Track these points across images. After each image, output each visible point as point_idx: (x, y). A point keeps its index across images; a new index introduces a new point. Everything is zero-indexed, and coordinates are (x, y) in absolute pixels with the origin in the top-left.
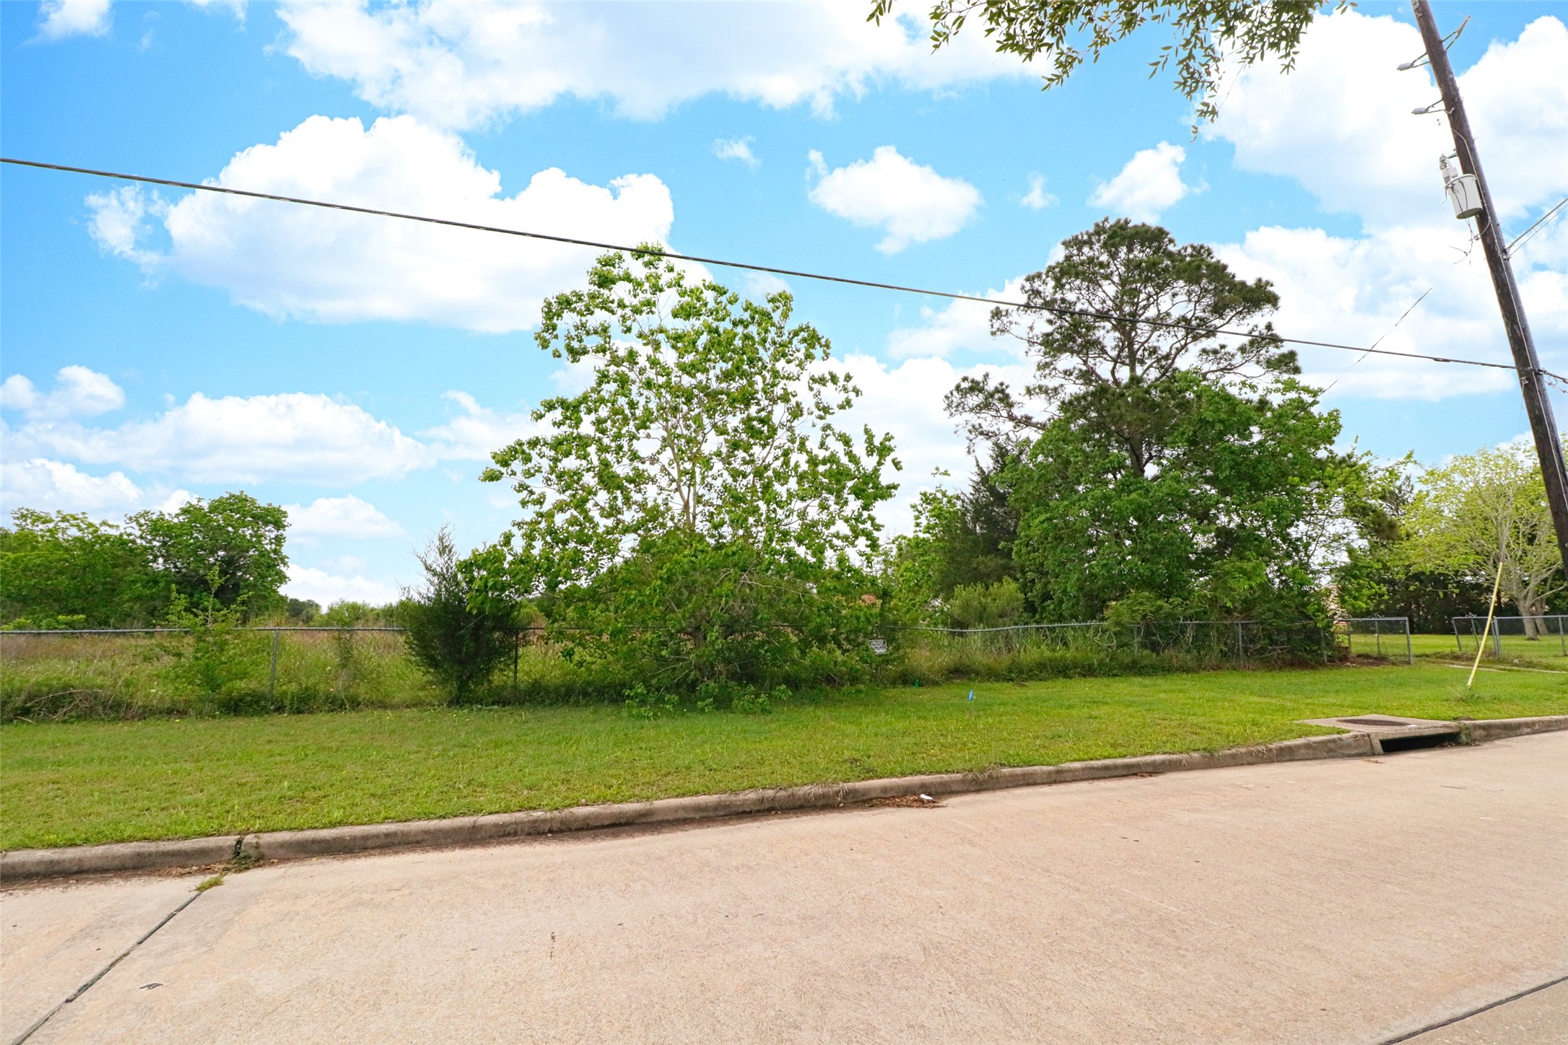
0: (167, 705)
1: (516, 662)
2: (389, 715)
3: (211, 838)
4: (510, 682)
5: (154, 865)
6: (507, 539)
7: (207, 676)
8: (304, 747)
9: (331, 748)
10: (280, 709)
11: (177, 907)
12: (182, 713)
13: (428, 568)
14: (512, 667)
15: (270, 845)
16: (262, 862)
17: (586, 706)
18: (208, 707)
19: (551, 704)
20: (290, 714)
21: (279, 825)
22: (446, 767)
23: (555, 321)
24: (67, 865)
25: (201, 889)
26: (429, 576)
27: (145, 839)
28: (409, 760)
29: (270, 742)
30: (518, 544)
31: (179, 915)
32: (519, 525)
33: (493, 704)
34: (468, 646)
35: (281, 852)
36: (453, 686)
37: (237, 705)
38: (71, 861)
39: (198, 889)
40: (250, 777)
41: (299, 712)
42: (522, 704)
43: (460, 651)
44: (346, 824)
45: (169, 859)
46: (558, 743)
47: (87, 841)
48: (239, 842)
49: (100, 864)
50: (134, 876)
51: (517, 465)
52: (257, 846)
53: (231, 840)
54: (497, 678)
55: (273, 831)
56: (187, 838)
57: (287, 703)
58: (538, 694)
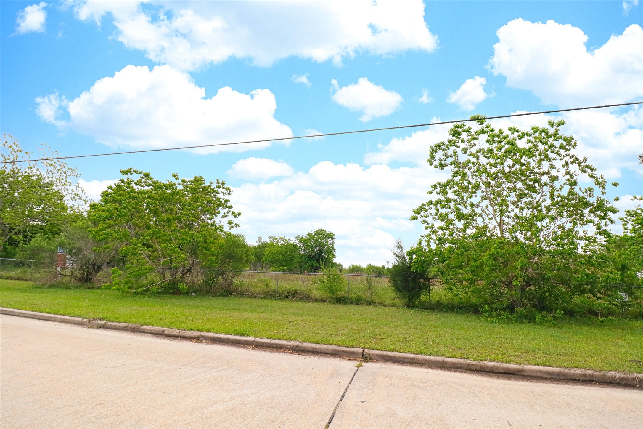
0: (320, 298)
1: (429, 292)
2: (387, 309)
3: (355, 348)
4: (428, 300)
5: (340, 354)
6: (420, 242)
7: (331, 289)
8: (366, 318)
9: (374, 320)
10: (352, 303)
11: (354, 372)
12: (325, 301)
13: (394, 254)
14: (428, 294)
15: (373, 355)
16: (371, 360)
17: (462, 313)
18: (331, 300)
19: (446, 311)
20: (355, 305)
21: (374, 347)
22: (420, 333)
23: (434, 154)
24: (318, 350)
25: (358, 366)
26: (395, 257)
27: (336, 345)
28: (404, 328)
29: (354, 314)
30: (424, 244)
31: (356, 375)
32: (423, 237)
33: (423, 309)
34: (411, 284)
35: (377, 358)
36: (407, 300)
37: (339, 300)
38: (319, 349)
39: (357, 366)
40: (355, 327)
41: (358, 305)
42: (434, 310)
43: (408, 287)
44: (395, 351)
45: (344, 353)
46: (459, 329)
47: (321, 342)
48: (363, 351)
49: (326, 351)
50: (335, 357)
51: (422, 214)
52: (369, 354)
53: (360, 350)
54: (423, 298)
55: (373, 349)
56: (347, 347)
57: (354, 301)
58: (440, 306)
